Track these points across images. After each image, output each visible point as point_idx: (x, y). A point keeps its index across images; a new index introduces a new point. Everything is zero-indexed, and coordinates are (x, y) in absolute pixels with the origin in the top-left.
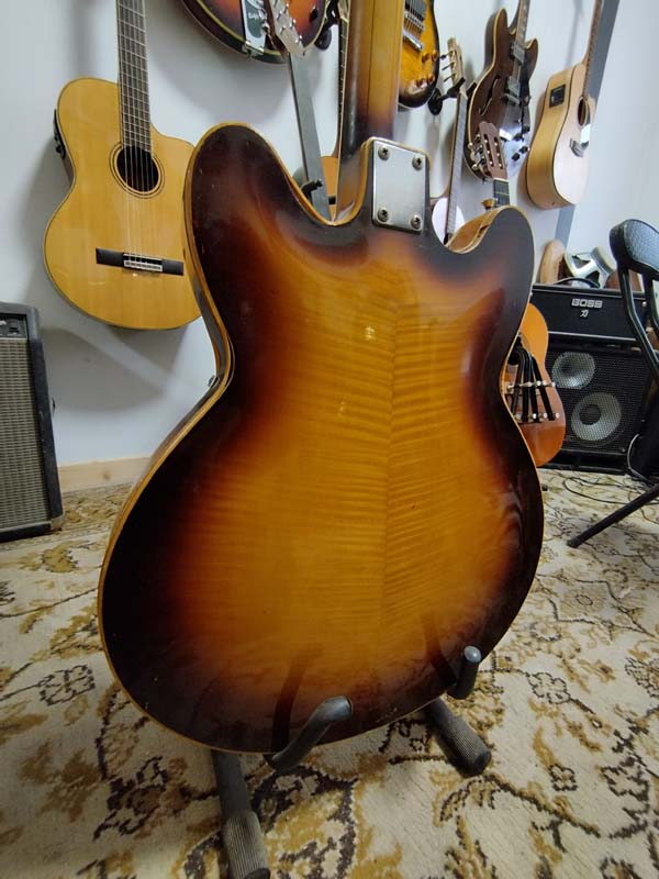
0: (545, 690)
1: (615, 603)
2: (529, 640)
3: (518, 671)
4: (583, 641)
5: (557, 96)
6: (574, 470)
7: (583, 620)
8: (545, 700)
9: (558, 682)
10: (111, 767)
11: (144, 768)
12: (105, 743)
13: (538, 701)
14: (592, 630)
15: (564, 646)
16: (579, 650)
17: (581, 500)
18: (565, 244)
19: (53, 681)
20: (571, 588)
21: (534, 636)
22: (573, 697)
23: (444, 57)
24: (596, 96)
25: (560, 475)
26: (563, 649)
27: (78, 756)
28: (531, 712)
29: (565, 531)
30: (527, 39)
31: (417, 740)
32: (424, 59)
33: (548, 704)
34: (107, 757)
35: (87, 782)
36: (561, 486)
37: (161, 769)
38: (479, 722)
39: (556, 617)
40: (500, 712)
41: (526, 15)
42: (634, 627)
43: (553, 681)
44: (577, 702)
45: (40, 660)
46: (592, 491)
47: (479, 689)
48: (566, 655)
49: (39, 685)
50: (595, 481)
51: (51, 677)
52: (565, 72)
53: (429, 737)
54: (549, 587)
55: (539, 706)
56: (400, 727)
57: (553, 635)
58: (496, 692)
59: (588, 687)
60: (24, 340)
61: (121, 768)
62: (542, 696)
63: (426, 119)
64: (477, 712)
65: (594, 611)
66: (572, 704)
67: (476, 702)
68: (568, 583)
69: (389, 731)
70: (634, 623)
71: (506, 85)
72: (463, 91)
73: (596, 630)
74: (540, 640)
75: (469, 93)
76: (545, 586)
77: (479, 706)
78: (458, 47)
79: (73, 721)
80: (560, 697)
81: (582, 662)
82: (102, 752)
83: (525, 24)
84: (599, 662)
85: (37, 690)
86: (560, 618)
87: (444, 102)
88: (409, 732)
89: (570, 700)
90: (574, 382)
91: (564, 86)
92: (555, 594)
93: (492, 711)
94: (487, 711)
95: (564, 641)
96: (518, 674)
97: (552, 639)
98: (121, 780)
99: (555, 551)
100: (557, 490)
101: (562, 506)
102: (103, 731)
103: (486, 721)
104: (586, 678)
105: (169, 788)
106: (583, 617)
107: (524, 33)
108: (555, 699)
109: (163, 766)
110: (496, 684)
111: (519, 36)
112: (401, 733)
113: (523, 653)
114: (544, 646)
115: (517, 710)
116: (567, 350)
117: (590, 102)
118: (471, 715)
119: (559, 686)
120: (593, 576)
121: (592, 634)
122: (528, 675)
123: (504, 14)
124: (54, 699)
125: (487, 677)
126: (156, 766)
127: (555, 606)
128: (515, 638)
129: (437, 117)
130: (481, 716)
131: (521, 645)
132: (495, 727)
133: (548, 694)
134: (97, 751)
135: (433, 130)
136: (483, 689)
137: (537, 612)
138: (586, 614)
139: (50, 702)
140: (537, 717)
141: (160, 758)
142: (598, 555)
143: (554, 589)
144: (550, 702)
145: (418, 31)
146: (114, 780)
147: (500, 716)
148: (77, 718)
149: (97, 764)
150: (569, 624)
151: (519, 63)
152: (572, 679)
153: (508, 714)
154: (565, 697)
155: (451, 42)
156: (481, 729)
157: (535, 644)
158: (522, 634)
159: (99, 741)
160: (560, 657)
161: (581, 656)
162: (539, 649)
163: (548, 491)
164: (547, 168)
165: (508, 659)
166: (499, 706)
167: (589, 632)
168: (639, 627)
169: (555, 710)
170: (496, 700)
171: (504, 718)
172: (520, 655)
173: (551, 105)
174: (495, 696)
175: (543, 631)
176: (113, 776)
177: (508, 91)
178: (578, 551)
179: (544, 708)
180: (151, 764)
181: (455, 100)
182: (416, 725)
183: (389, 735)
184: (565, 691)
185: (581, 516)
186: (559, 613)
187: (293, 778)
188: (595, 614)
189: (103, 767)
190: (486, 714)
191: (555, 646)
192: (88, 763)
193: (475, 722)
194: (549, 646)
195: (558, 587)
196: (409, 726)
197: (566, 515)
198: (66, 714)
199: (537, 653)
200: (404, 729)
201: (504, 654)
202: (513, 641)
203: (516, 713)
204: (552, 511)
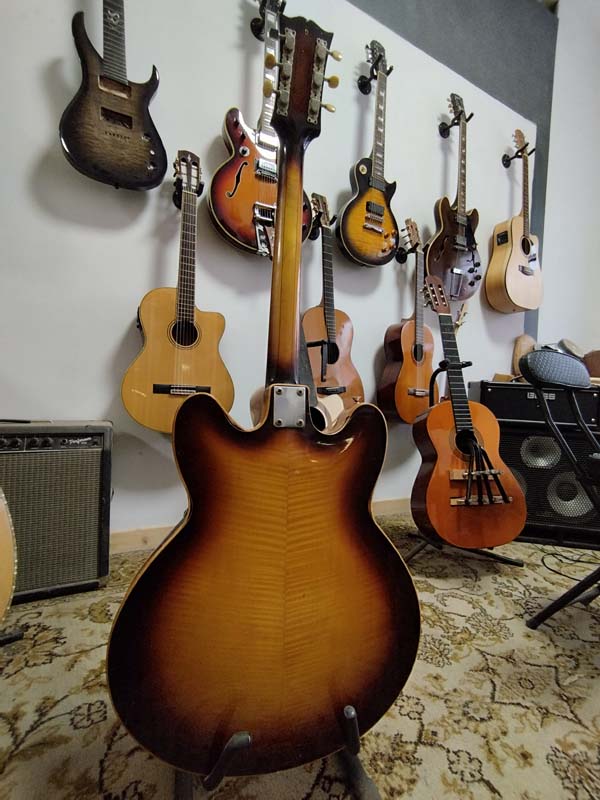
0: (461, 767)
1: (557, 689)
2: (461, 717)
3: (441, 746)
4: (512, 724)
5: (503, 238)
6: (554, 544)
7: (519, 704)
8: (458, 777)
9: (475, 762)
10: (106, 783)
11: (128, 787)
12: (106, 764)
13: (450, 776)
14: (525, 715)
15: (492, 727)
16: (505, 733)
17: (556, 578)
19: (80, 711)
20: (516, 669)
21: (465, 714)
22: (485, 777)
23: (403, 230)
25: (542, 550)
26: (490, 731)
27: (87, 771)
28: (441, 787)
29: (528, 611)
31: (334, 796)
32: (386, 237)
33: (459, 782)
34: (105, 776)
35: (89, 792)
36: (540, 563)
37: (139, 790)
38: (392, 789)
39: (493, 698)
40: (413, 782)
42: (571, 716)
43: (471, 760)
44: (488, 784)
45: (75, 693)
46: (571, 568)
47: (400, 758)
48: (492, 736)
49: (70, 713)
50: (576, 557)
51: (79, 708)
52: (507, 222)
53: (345, 795)
54: (495, 668)
55: (450, 782)
56: (324, 783)
57: (485, 715)
58: (415, 763)
59: (502, 771)
60: (100, 450)
61: (114, 785)
62: (456, 773)
64: (393, 779)
65: (533, 695)
66: (482, 784)
67: (395, 770)
68: (515, 664)
70: (572, 712)
71: (455, 241)
72: (419, 250)
73: (530, 715)
74: (471, 718)
75: (425, 250)
76: (491, 666)
77: (396, 774)
78: (414, 223)
79: (87, 745)
80: (472, 776)
81: (504, 746)
82: (102, 771)
83: (464, 203)
84: (522, 746)
85: (68, 717)
86: (496, 699)
87: (409, 255)
88: (330, 788)
89: (482, 780)
90: (542, 463)
91: (506, 232)
92: (498, 675)
93: (407, 780)
94: (402, 779)
95: (493, 724)
96: (439, 749)
97: (482, 720)
98: (110, 794)
99: (512, 631)
100: (533, 566)
101: (533, 584)
102: (106, 755)
103: (398, 788)
104: (504, 761)
106: (520, 700)
107: (464, 208)
108: (467, 777)
109: (141, 788)
110: (415, 755)
111: (460, 210)
112: (324, 789)
113: (450, 729)
114: (472, 725)
115: (429, 782)
116: (532, 435)
117: (533, 238)
118: (386, 780)
119: (475, 765)
120: (544, 660)
121: (524, 718)
122: (448, 751)
123: (446, 200)
124: (80, 725)
125: (410, 748)
126: (136, 789)
127: (494, 686)
128: (446, 713)
129: (403, 265)
130: (395, 783)
131: (450, 721)
132: (405, 795)
133: (462, 772)
134: (99, 769)
135: (401, 274)
136: (404, 758)
137: (475, 691)
138: (523, 698)
139: (76, 728)
140: (446, 792)
141: (140, 782)
142: (555, 637)
143: (499, 670)
144: (462, 780)
145: (380, 223)
146: (106, 794)
147: (411, 786)
148: (91, 742)
149: (97, 780)
150: (504, 706)
151: (463, 225)
152: (489, 760)
153: (420, 785)
154: (478, 776)
155: (407, 222)
156: (392, 795)
157: (465, 722)
158: (455, 711)
159: (102, 762)
160: (485, 737)
161: (505, 740)
162: (466, 728)
163: (524, 568)
165: (435, 733)
166: (414, 777)
167: (521, 716)
168: (576, 717)
169: (464, 787)
170: (413, 770)
171: (415, 788)
172: (446, 731)
173: (499, 244)
174: (413, 766)
175: (476, 710)
176: (106, 791)
177: (457, 244)
178: (536, 633)
179: (455, 783)
180: (133, 785)
182: (338, 784)
183: (313, 788)
184: (479, 772)
185: (550, 595)
186: (497, 694)
188: (533, 699)
189: (101, 782)
190: (401, 783)
191: (482, 727)
192: (92, 777)
193: (388, 788)
194: (478, 725)
195: (505, 669)
196: (331, 783)
197: (534, 594)
198: (84, 738)
199: (463, 731)
200: (327, 785)
201: (433, 728)
202: (443, 717)
203: (427, 784)
204: (522, 589)
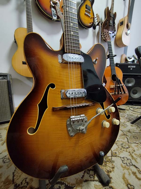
0: (125, 162)
2: (121, 148)
3: (118, 156)
4: (136, 148)
5: (122, 23)
6: (132, 105)
7: (135, 143)
8: (126, 165)
10: (15, 180)
11: (23, 181)
12: (15, 173)
13: (124, 165)
14: (138, 145)
15: (130, 150)
16: (134, 151)
17: (134, 112)
18: (126, 55)
20: (132, 134)
21: (122, 147)
22: (133, 164)
23: (95, 18)
24: (131, 23)
25: (129, 106)
26: (130, 151)
27: (8, 177)
28: (122, 168)
29: (130, 120)
30: (114, 12)
31: (91, 175)
32: (91, 18)
33: (126, 166)
34: (15, 177)
35: (9, 184)
36: (129, 109)
37: (27, 181)
38: (108, 171)
39: (128, 142)
40: (113, 168)
41: (113, 7)
43: (128, 159)
44: (134, 166)
45: (4, 152)
46: (137, 110)
47: (108, 161)
48: (131, 152)
50: (137, 108)
51: (6, 156)
52: (123, 18)
53: (94, 174)
54: (126, 134)
55: (124, 166)
56: (87, 171)
57: (128, 147)
58: (112, 162)
59: (137, 161)
60: (7, 80)
61: (17, 181)
62: (125, 164)
63: (92, 30)
64: (107, 168)
65: (138, 140)
66: (133, 166)
67: (107, 165)
68: (131, 133)
69: (84, 172)
71: (110, 22)
72: (100, 24)
73: (139, 145)
74: (124, 148)
75: (101, 24)
76: (125, 134)
77: (108, 166)
78: (99, 15)
79: (8, 168)
80: (130, 164)
81: (135, 154)
82: (14, 176)
83: (113, 9)
84: (140, 154)
85: (2, 159)
86: (129, 142)
87: (96, 27)
88: (89, 173)
89: (132, 165)
90: (130, 85)
91: (123, 21)
92: (128, 136)
93: (111, 167)
94: (110, 167)
95: (130, 148)
96: (118, 157)
97: (127, 148)
98: (17, 184)
99: (127, 125)
100: (128, 110)
101: (129, 114)
102: (15, 170)
103: (110, 170)
104: (137, 159)
105: (28, 187)
106: (135, 142)
107: (113, 11)
109: (27, 180)
110: (112, 160)
111: (112, 12)
112: (87, 173)
113: (119, 151)
114: (125, 149)
115: (118, 167)
116: (128, 78)
117: (129, 24)
118: (105, 168)
119: (129, 161)
120: (138, 131)
121: (138, 147)
122: (121, 158)
123: (108, 8)
124: (6, 162)
125: (110, 158)
126: (26, 181)
127: (128, 139)
128: (117, 147)
129: (95, 30)
130: (108, 169)
131: (119, 149)
132: (112, 172)
133: (126, 163)
135: (94, 33)
136: (109, 161)
137: (123, 141)
138: (136, 141)
140: (124, 170)
141: (27, 178)
142: (138, 126)
143: (127, 135)
144: (127, 165)
145: (89, 13)
146: (15, 184)
147: (113, 169)
148: (10, 167)
149: (12, 179)
150: (132, 144)
151: (112, 17)
152: (133, 159)
153: (115, 168)
154: (131, 164)
155: (97, 15)
156: (108, 172)
157: (123, 149)
158: (119, 146)
159: (13, 173)
160: (129, 153)
161: (135, 153)
162: (124, 151)
163: (126, 110)
164: (120, 39)
165: (116, 153)
166: (113, 166)
167: (137, 146)
169: (128, 168)
170: (112, 164)
171: (114, 170)
172: (119, 152)
173: (120, 25)
174: (112, 163)
175: (125, 146)
176: (15, 183)
177: (110, 23)
178: (133, 125)
179: (125, 167)
181: (98, 26)
182: (91, 171)
183: (84, 173)
184: (131, 162)
185: (134, 116)
186: (129, 141)
187: (59, 185)
190: (110, 168)
191: (128, 150)
192: (10, 179)
193: (107, 171)
194: (127, 149)
195: (129, 134)
196: (89, 171)
197: (130, 116)
198: (7, 166)
199: (123, 152)
200: (88, 172)
201: (115, 152)
202: (117, 148)
203: (118, 168)
204: (127, 115)
